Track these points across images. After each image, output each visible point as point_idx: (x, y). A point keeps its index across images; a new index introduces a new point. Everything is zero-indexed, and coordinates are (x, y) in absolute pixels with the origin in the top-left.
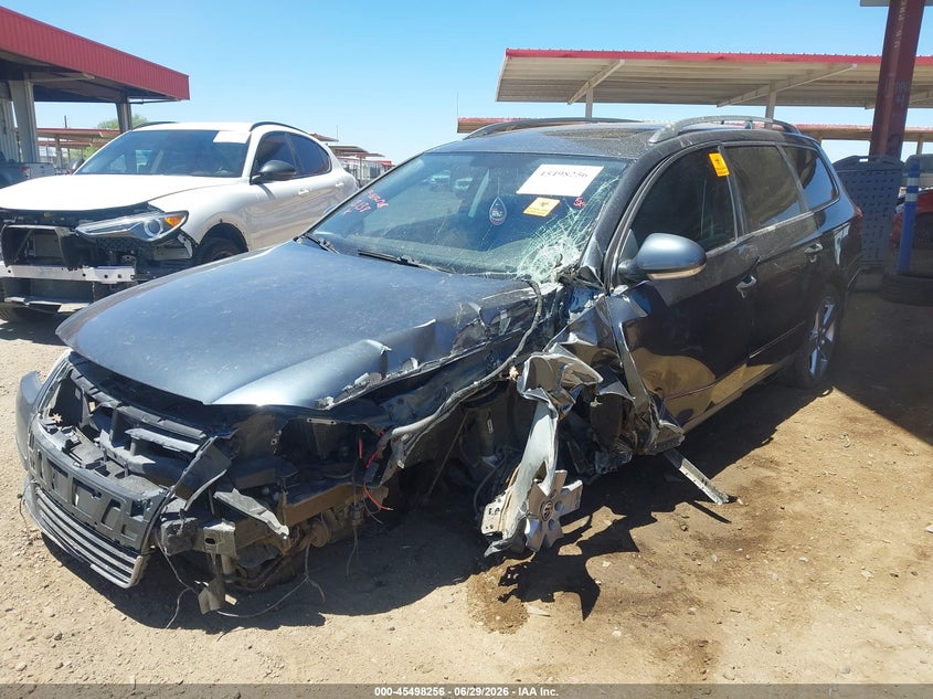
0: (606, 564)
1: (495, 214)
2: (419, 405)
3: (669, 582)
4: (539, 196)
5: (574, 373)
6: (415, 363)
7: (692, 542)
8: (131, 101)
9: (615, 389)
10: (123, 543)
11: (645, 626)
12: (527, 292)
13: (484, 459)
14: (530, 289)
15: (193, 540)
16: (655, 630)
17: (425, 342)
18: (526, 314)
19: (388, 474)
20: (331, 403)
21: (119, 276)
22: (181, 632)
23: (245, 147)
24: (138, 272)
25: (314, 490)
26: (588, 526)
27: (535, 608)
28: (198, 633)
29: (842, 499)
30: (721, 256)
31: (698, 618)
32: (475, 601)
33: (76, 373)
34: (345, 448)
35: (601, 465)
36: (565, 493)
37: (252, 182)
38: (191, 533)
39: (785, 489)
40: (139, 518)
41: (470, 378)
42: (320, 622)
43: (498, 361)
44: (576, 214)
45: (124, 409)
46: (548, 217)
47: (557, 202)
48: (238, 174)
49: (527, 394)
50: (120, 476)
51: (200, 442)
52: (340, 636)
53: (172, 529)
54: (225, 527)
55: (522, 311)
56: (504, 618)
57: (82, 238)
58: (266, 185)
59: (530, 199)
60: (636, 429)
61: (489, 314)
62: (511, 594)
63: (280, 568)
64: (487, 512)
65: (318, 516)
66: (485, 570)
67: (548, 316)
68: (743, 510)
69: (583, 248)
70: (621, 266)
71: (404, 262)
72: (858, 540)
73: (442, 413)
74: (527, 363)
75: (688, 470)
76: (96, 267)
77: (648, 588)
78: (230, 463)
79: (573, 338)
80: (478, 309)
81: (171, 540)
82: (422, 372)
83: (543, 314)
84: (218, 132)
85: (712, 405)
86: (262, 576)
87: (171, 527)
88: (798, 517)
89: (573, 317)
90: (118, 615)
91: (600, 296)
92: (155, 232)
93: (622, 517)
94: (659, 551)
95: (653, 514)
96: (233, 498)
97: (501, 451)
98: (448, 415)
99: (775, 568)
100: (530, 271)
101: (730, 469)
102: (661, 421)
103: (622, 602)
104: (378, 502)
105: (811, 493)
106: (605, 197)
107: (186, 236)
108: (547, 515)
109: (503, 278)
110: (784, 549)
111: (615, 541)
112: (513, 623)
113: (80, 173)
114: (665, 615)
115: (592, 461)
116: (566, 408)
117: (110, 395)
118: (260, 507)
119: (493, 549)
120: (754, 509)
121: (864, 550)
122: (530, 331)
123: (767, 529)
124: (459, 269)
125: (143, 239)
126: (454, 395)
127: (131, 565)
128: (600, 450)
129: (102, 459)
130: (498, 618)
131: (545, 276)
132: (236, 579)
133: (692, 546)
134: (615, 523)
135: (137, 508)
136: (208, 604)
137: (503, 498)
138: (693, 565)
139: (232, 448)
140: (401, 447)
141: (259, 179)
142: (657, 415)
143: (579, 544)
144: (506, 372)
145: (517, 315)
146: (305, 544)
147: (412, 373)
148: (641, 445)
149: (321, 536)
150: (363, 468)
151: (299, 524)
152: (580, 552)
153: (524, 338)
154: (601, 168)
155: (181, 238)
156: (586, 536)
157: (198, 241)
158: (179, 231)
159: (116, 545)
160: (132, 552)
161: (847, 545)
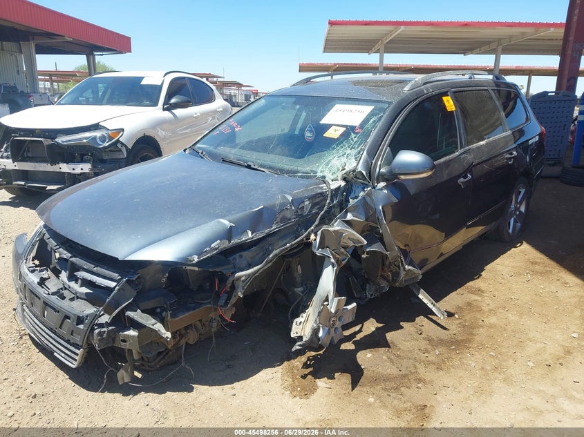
0: (369, 355)
1: (308, 134)
2: (252, 258)
3: (407, 368)
4: (333, 125)
5: (349, 239)
6: (250, 233)
7: (424, 342)
8: (95, 53)
9: (376, 247)
10: (72, 341)
11: (389, 395)
12: (322, 187)
13: (295, 289)
14: (325, 185)
15: (114, 340)
16: (395, 398)
17: (256, 220)
18: (321, 201)
19: (233, 300)
20: (196, 259)
21: (82, 169)
22: (107, 395)
23: (160, 88)
24: (94, 166)
25: (188, 310)
26: (360, 331)
27: (322, 383)
28: (118, 395)
29: (521, 315)
30: (447, 163)
31: (423, 390)
32: (286, 378)
33: (47, 236)
34: (208, 284)
35: (370, 292)
36: (345, 311)
37: (164, 109)
38: (112, 336)
39: (486, 308)
40: (81, 327)
41: (285, 241)
42: (191, 390)
43: (303, 230)
44: (355, 137)
45: (73, 259)
46: (338, 139)
47: (344, 129)
48: (156, 104)
49: (318, 252)
50: (72, 299)
51: (118, 281)
52: (202, 399)
53: (100, 334)
54: (132, 333)
55: (318, 199)
56: (302, 389)
57: (58, 145)
58: (173, 111)
59: (328, 127)
60: (391, 271)
61: (297, 202)
62: (308, 374)
63: (168, 355)
64: (294, 324)
65: (191, 325)
66: (294, 358)
67: (335, 202)
68: (458, 322)
69: (358, 159)
70: (382, 170)
71: (249, 167)
72: (528, 342)
73: (267, 263)
74: (319, 233)
75: (424, 297)
76: (67, 163)
77: (393, 371)
78: (135, 294)
79: (349, 217)
80: (290, 198)
81: (100, 340)
82: (254, 239)
83: (332, 200)
84: (143, 78)
85: (442, 254)
86: (157, 361)
87: (100, 332)
88: (491, 326)
89: (352, 202)
90: (71, 383)
91: (369, 189)
92: (104, 142)
93: (382, 325)
94: (402, 348)
95: (401, 324)
96: (137, 315)
97: (306, 285)
98: (270, 264)
99: (473, 359)
100: (325, 174)
101: (453, 295)
102: (406, 267)
103: (376, 380)
104: (228, 318)
105: (502, 311)
106: (374, 126)
107: (122, 144)
108: (333, 325)
109: (308, 177)
110: (481, 347)
111: (376, 341)
112: (308, 392)
113: (59, 104)
114: (402, 389)
115: (364, 290)
116: (344, 260)
117: (66, 250)
118: (154, 321)
119: (297, 347)
120: (465, 320)
121: (531, 348)
122: (323, 212)
123: (472, 334)
124: (282, 171)
125: (96, 146)
126: (275, 252)
127: (77, 354)
128: (369, 284)
129: (62, 289)
130: (299, 389)
131: (334, 176)
132: (141, 362)
133: (423, 344)
134: (377, 329)
135: (80, 320)
136: (123, 378)
137: (304, 315)
138: (423, 356)
139: (137, 285)
140: (241, 284)
141: (169, 107)
142: (404, 262)
143: (354, 343)
144: (308, 237)
145: (315, 202)
146: (183, 342)
147: (248, 239)
148: (394, 281)
149: (192, 337)
150: (218, 296)
151: (179, 330)
152: (354, 348)
153: (319, 216)
154: (373, 107)
155: (119, 145)
156: (358, 337)
157: (130, 147)
158: (118, 141)
159: (68, 342)
160: (77, 346)
161: (521, 345)
